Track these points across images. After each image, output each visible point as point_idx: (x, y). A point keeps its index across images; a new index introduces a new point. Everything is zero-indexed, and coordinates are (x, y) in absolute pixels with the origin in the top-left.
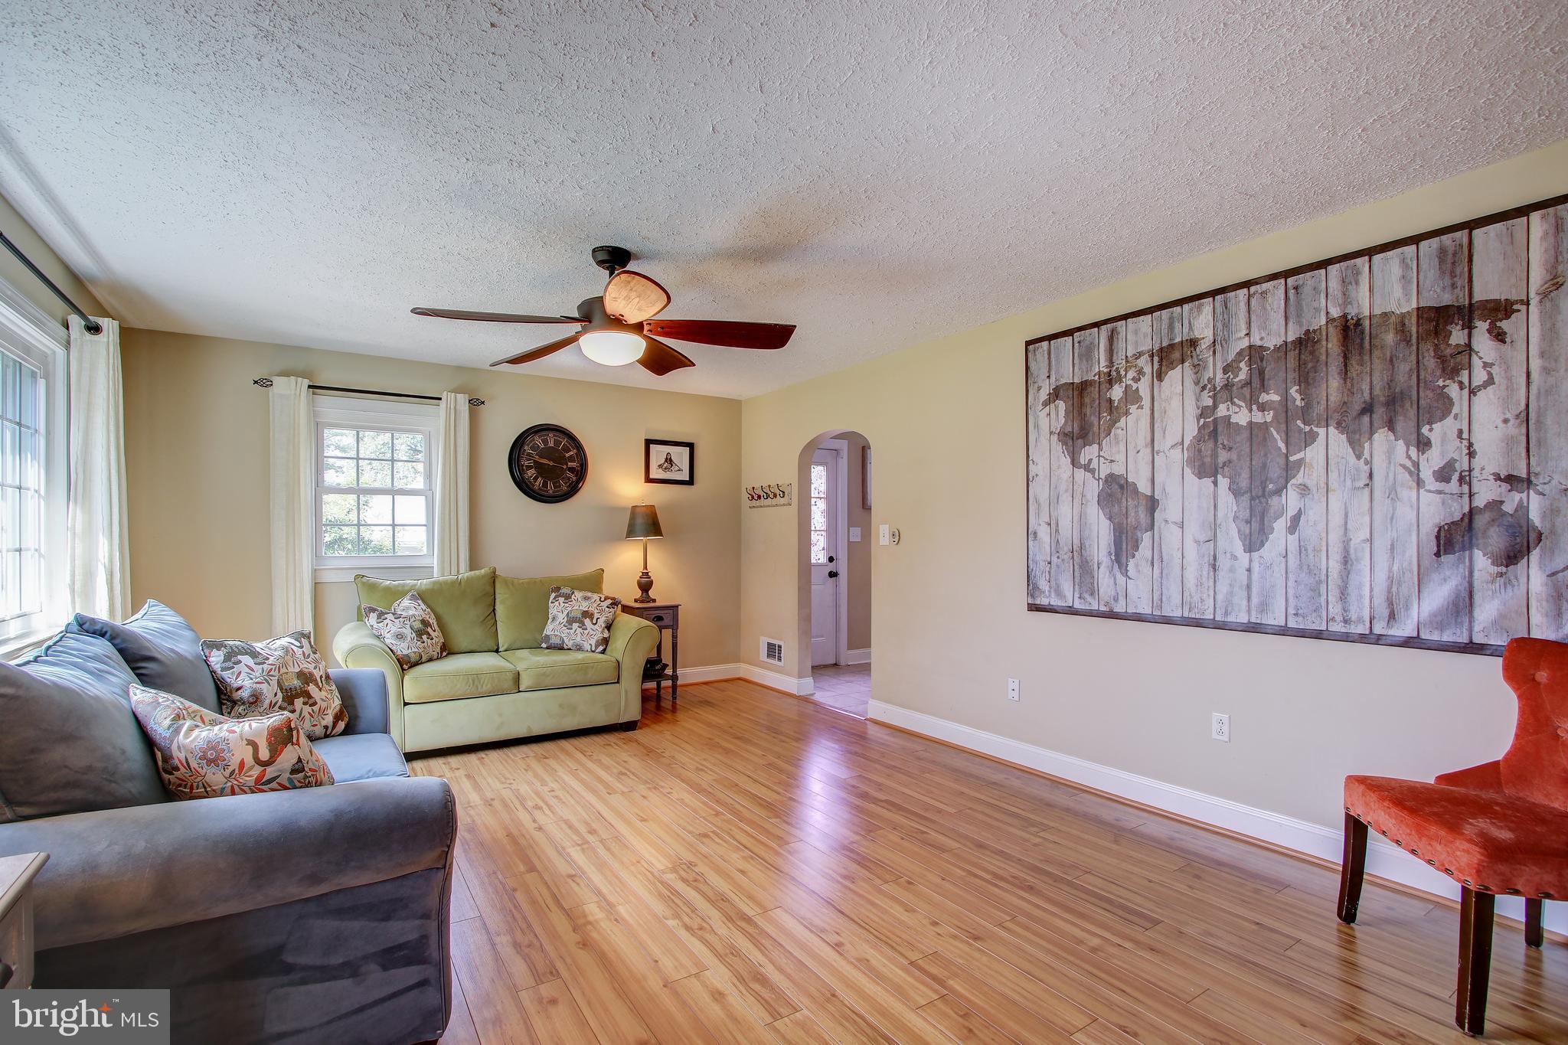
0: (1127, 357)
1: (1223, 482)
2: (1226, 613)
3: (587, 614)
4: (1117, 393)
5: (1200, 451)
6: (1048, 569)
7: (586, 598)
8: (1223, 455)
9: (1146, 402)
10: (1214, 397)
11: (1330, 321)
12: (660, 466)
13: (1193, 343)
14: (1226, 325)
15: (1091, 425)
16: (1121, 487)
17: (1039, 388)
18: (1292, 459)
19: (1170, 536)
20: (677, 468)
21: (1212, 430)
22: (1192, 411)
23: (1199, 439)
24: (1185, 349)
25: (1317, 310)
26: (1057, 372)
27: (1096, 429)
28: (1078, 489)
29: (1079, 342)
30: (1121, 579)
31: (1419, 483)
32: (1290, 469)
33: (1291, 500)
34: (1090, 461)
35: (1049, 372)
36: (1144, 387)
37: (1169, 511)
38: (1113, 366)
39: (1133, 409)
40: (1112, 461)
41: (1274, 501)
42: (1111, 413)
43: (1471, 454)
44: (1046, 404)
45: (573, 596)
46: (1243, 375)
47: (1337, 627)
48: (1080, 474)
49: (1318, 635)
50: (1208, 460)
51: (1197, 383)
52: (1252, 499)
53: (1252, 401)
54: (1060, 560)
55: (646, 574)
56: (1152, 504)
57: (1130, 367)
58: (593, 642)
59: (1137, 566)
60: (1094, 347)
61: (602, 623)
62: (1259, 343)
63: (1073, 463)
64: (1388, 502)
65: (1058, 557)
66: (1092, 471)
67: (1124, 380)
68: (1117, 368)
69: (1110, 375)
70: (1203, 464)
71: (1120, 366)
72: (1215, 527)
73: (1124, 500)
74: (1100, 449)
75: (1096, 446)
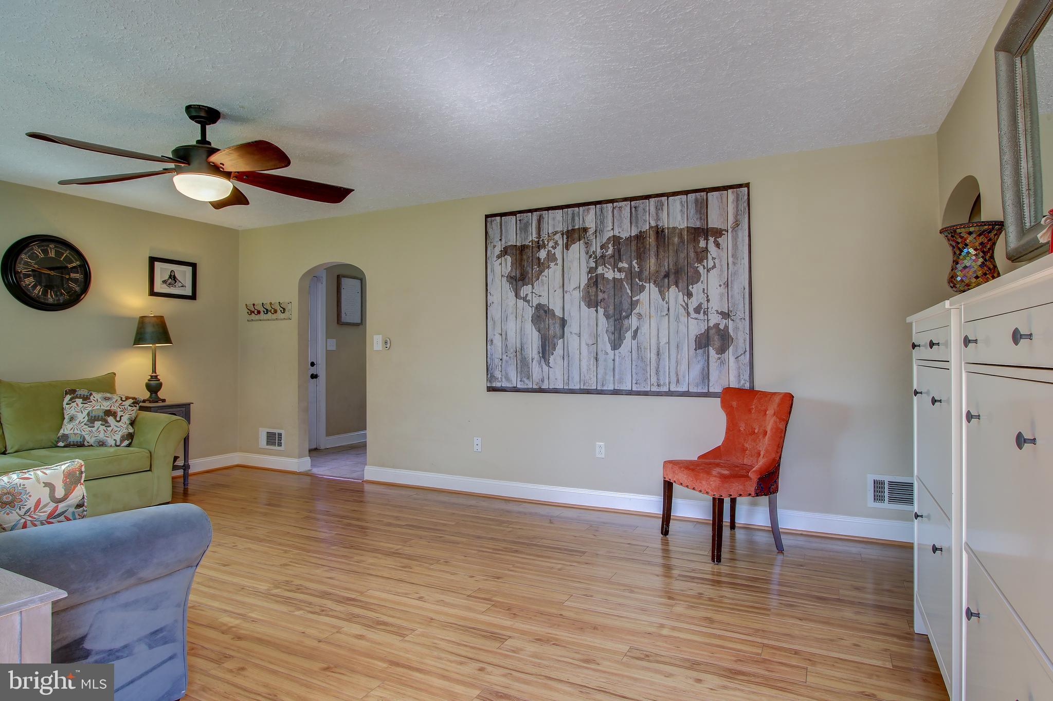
0: (548, 233)
1: (601, 311)
2: (603, 385)
3: (108, 413)
4: (543, 254)
5: (589, 292)
6: (500, 364)
7: (106, 399)
8: (601, 296)
9: (560, 261)
10: (596, 262)
11: (651, 227)
12: (165, 282)
13: (585, 230)
14: (602, 222)
15: (528, 273)
16: (545, 312)
17: (494, 246)
18: (634, 299)
19: (573, 341)
20: (180, 285)
21: (595, 281)
22: (585, 270)
23: (588, 286)
24: (581, 233)
25: (645, 221)
26: (506, 237)
27: (530, 275)
28: (520, 312)
29: (520, 220)
30: (545, 368)
31: (688, 314)
32: (633, 305)
33: (634, 321)
34: (527, 295)
35: (501, 236)
36: (558, 252)
37: (572, 327)
38: (541, 238)
39: (552, 265)
40: (540, 296)
41: (626, 322)
42: (539, 266)
43: (708, 301)
44: (499, 257)
45: (92, 397)
46: (610, 251)
47: (654, 389)
48: (521, 303)
49: (646, 394)
50: (593, 298)
51: (587, 253)
52: (615, 320)
53: (615, 266)
54: (508, 357)
55: (154, 377)
56: (563, 322)
57: (551, 240)
58: (118, 437)
59: (555, 360)
60: (529, 225)
61: (126, 419)
62: (618, 235)
63: (516, 296)
64: (676, 323)
65: (507, 356)
66: (528, 302)
67: (547, 247)
68: (543, 240)
69: (538, 243)
70: (591, 300)
71: (545, 238)
72: (597, 336)
73: (547, 320)
74: (533, 288)
75: (530, 286)
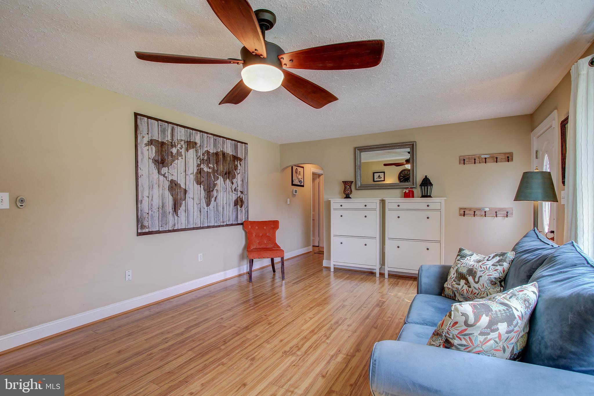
0: (178, 139)
1: (202, 187)
2: (203, 225)
4: (174, 151)
5: (197, 176)
6: (147, 216)
8: (202, 179)
9: (184, 157)
10: (200, 161)
11: (221, 151)
13: (196, 143)
14: (203, 142)
15: (165, 159)
16: (176, 185)
17: (143, 137)
18: (215, 183)
19: (189, 201)
21: (200, 171)
22: (196, 165)
23: (197, 173)
24: (194, 145)
25: (219, 147)
26: (151, 133)
27: (167, 161)
28: (161, 183)
29: (161, 125)
30: (176, 217)
31: (232, 191)
32: (215, 185)
33: (215, 193)
34: (165, 173)
35: (148, 131)
36: (183, 151)
37: (190, 195)
38: (173, 140)
39: (180, 158)
40: (172, 175)
41: (212, 193)
42: (172, 157)
43: (238, 186)
44: (147, 145)
46: (206, 158)
47: (222, 224)
48: (161, 178)
49: (219, 226)
50: (199, 180)
51: (197, 156)
52: (208, 192)
53: (208, 166)
54: (152, 212)
56: (185, 191)
57: (179, 143)
59: (181, 212)
60: (166, 130)
62: (209, 150)
63: (159, 172)
64: (228, 195)
65: (152, 211)
66: (166, 177)
67: (177, 147)
68: (175, 142)
69: (172, 143)
70: (198, 181)
71: (176, 142)
72: (200, 199)
73: (177, 189)
74: (169, 170)
75: (167, 168)
